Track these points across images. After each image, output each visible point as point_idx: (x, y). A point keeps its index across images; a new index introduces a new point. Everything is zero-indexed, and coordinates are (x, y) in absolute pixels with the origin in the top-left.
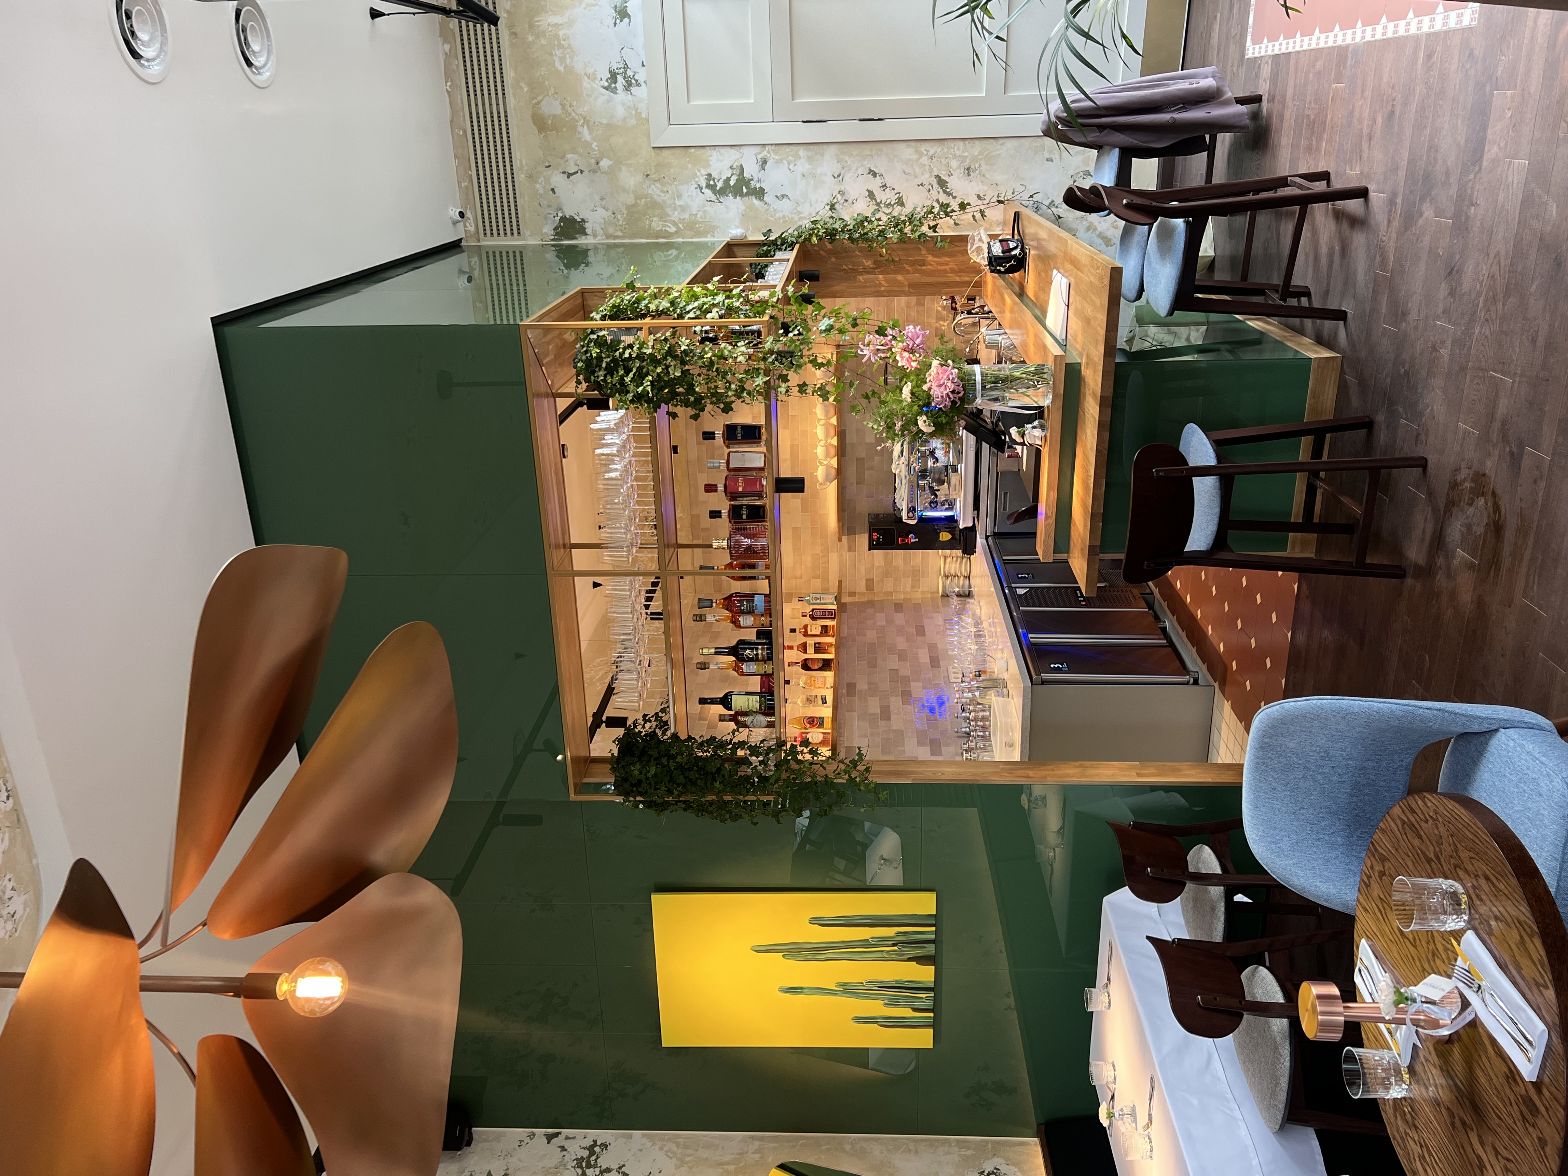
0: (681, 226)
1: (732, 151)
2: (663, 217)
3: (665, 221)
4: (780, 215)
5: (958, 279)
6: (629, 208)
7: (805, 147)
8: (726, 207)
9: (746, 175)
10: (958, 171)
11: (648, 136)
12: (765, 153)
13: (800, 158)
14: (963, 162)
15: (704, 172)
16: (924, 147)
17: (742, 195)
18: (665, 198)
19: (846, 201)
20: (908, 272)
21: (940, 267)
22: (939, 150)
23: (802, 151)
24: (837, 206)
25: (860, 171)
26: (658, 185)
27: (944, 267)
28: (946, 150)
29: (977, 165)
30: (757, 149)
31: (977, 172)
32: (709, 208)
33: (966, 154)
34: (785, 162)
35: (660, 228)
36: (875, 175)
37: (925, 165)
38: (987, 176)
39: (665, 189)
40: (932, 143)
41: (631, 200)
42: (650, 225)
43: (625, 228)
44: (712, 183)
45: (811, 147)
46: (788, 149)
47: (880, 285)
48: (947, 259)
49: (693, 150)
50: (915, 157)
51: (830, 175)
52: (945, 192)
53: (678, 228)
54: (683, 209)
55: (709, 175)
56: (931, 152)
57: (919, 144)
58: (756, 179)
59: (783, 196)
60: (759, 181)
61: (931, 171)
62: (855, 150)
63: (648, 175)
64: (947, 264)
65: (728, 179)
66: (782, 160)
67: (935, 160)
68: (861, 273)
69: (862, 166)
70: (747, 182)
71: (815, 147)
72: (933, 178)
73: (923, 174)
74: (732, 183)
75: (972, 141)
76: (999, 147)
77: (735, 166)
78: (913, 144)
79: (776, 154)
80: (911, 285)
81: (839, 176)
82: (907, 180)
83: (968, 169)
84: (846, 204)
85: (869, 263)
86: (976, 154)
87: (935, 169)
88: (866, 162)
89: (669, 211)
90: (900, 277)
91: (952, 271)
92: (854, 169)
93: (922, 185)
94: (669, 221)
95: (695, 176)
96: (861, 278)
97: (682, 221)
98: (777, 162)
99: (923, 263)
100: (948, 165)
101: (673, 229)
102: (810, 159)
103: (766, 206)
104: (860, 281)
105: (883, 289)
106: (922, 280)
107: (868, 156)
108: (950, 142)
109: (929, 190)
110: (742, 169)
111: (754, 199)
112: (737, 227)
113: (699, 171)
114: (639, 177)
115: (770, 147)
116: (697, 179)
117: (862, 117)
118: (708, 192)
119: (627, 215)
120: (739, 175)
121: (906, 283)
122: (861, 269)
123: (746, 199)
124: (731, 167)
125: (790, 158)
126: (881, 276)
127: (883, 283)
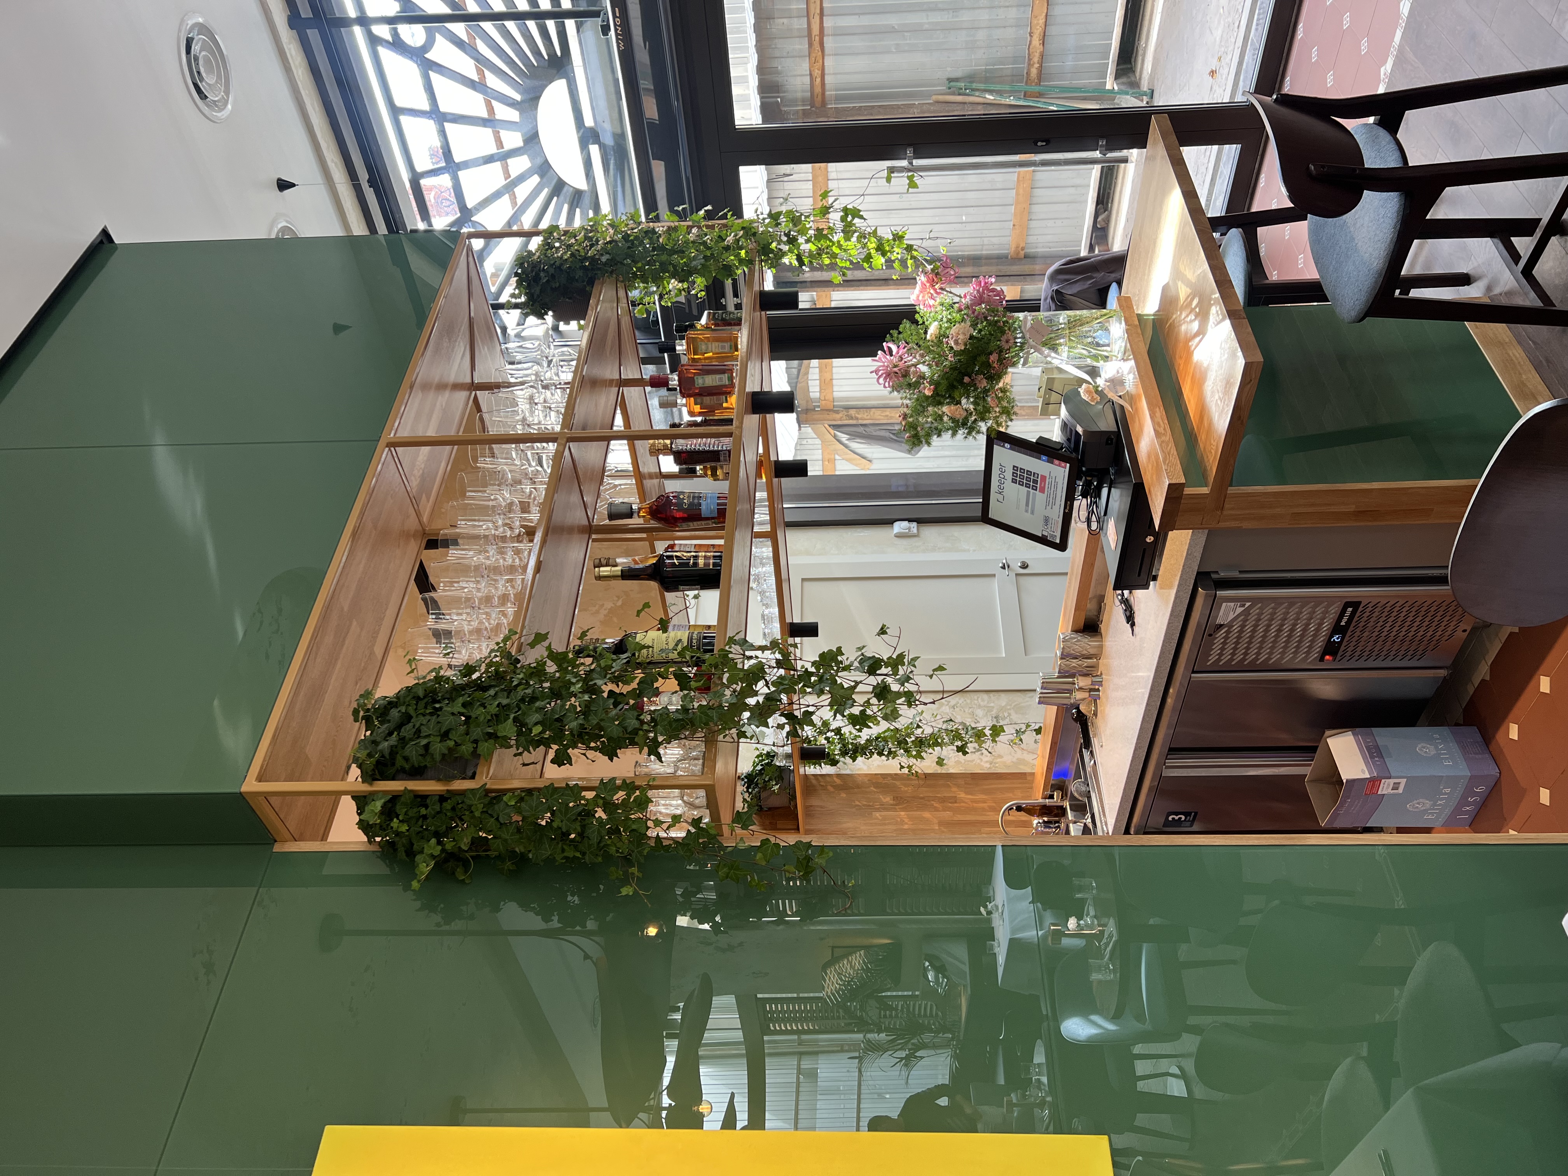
10: (985, 719)
31: (1007, 720)
56: (953, 703)
83: (996, 718)
86: (1003, 704)
121: (936, 821)
122: (877, 805)
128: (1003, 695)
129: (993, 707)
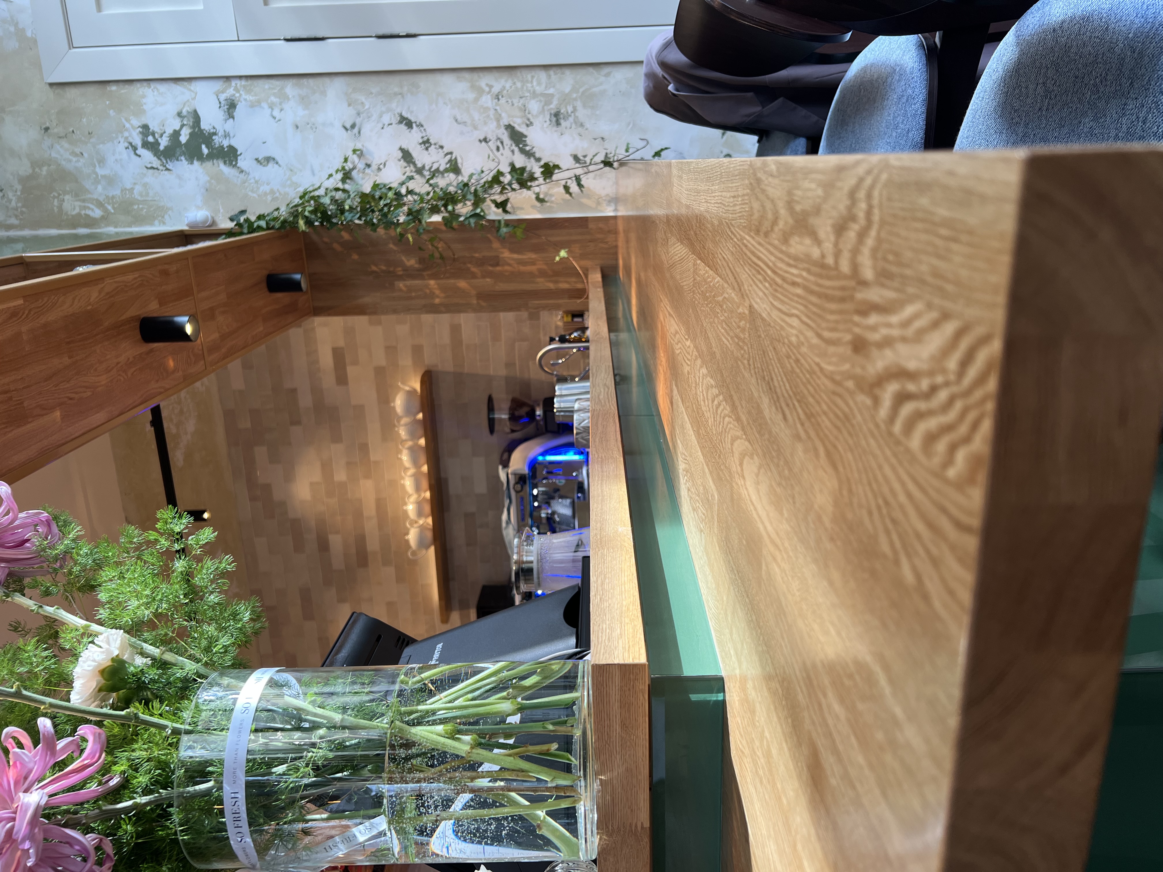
0: (110, 207)
1: (177, 89)
2: (79, 193)
3: (84, 201)
4: (266, 188)
5: (551, 286)
6: (24, 180)
7: (294, 81)
8: (179, 177)
9: (205, 126)
10: (541, 118)
11: (37, 65)
12: (230, 92)
13: (288, 99)
14: (548, 103)
15: (136, 122)
16: (484, 81)
17: (201, 158)
18: (80, 164)
19: (368, 166)
20: (474, 276)
21: (522, 268)
22: (508, 86)
23: (290, 88)
24: (354, 173)
25: (386, 119)
26: (66, 145)
27: (529, 268)
28: (519, 85)
29: (570, 109)
30: (218, 85)
31: (571, 119)
32: (150, 178)
33: (551, 91)
34: (265, 105)
35: (77, 210)
36: (409, 124)
37: (487, 109)
38: (587, 125)
39: (77, 150)
40: (496, 74)
41: (25, 168)
42: (60, 208)
43: (22, 213)
44: (151, 139)
45: (305, 81)
46: (267, 84)
47: (432, 295)
48: (533, 256)
49: (114, 88)
50: (471, 96)
51: (338, 125)
52: (522, 151)
53: (106, 210)
54: (111, 181)
55: (145, 127)
56: (496, 90)
57: (475, 75)
58: (221, 133)
59: (268, 159)
60: (226, 135)
61: (498, 119)
62: (374, 85)
63: (47, 129)
64: (533, 263)
65: (176, 134)
66: (259, 102)
67: (503, 101)
68: (401, 278)
69: (389, 110)
70: (208, 138)
71: (311, 81)
72: (503, 130)
73: (485, 123)
74: (184, 138)
75: (559, 71)
76: (602, 79)
77: (184, 113)
78: (467, 75)
79: (249, 92)
80: (480, 296)
81: (353, 126)
82: (462, 133)
83: (557, 115)
84: (367, 171)
85: (411, 262)
86: (567, 90)
87: (503, 115)
88: (394, 105)
89: (88, 184)
90: (462, 284)
91: (542, 274)
92: (375, 117)
93: (485, 140)
94: (91, 201)
95: (122, 129)
96: (401, 285)
97: (111, 199)
98: (252, 106)
99: (496, 261)
100: (524, 109)
101: (97, 213)
102: (304, 101)
103: (242, 176)
104: (401, 290)
105: (437, 301)
106: (497, 288)
107: (396, 94)
108: (524, 72)
109: (498, 149)
110: (196, 118)
111: (222, 166)
112: (199, 208)
113: (128, 120)
114: (34, 133)
115: (238, 82)
116: (126, 134)
117: (381, 33)
118: (147, 155)
119: (22, 192)
120: (193, 127)
121: (474, 292)
122: (399, 271)
123: (209, 164)
124: (179, 114)
125: (273, 99)
126: (432, 282)
127: (437, 292)
128: (567, 72)
129: (552, 95)
